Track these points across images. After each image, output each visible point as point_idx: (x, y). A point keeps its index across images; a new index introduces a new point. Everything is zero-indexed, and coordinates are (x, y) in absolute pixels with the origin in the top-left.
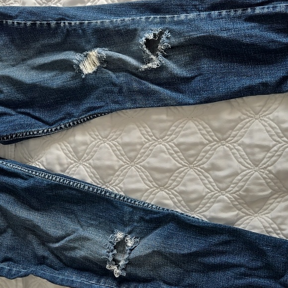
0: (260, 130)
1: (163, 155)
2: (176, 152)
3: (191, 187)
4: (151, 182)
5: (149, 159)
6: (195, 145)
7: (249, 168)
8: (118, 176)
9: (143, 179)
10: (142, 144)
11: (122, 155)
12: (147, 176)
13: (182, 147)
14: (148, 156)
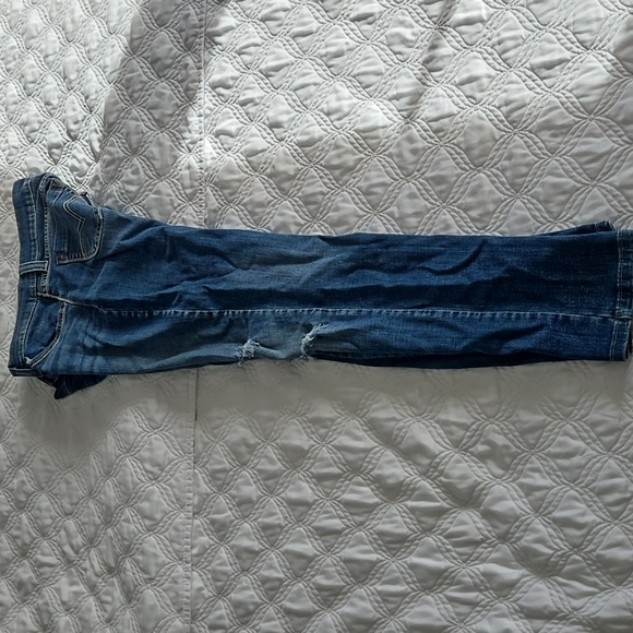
4: (344, 465)
5: (341, 438)
7: (448, 449)
8: (309, 458)
9: (335, 462)
10: (333, 420)
14: (340, 434)
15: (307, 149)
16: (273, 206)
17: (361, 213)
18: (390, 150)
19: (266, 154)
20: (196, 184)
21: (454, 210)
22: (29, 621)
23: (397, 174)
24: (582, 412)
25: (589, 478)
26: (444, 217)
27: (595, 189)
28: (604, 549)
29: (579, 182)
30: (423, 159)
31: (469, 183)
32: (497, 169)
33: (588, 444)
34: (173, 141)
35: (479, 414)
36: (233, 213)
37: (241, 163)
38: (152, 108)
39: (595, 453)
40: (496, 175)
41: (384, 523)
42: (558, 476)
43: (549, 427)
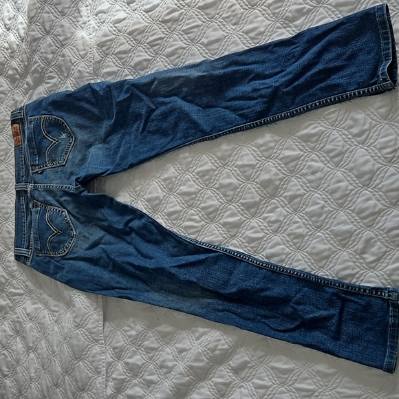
0: (247, 154)
1: (189, 182)
2: (197, 179)
3: (210, 203)
4: (183, 204)
5: (181, 188)
6: (208, 171)
7: (244, 183)
8: (163, 204)
9: (178, 203)
10: (176, 178)
11: (165, 188)
12: (181, 200)
13: (200, 175)
14: (180, 185)
15: (150, 13)
16: (133, 52)
17: (185, 46)
18: (199, 4)
19: (126, 21)
20: (87, 48)
21: (240, 35)
23: (205, 19)
24: (321, 145)
25: (326, 185)
26: (234, 40)
27: (321, 9)
28: (335, 226)
29: (311, 6)
30: (220, 7)
31: (248, 17)
32: (265, 6)
33: (325, 164)
34: (70, 23)
35: (260, 157)
36: (109, 61)
37: (111, 29)
38: (57, 4)
39: (329, 169)
40: (264, 10)
41: (208, 236)
42: (308, 187)
43: (302, 158)
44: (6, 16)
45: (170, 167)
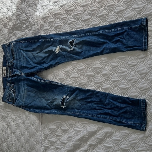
0: (98, 63)
1: (75, 73)
2: (78, 72)
3: (83, 81)
4: (73, 81)
6: (83, 69)
7: (96, 74)
8: (65, 81)
9: (71, 81)
10: (70, 71)
11: (66, 75)
12: (72, 80)
13: (80, 70)
14: (72, 74)
15: (62, 7)
16: (55, 22)
17: (75, 21)
18: (81, 5)
19: (53, 10)
20: (38, 19)
21: (96, 18)
22: (4, 125)
23: (83, 11)
24: (126, 62)
25: (128, 77)
26: (94, 19)
27: (129, 9)
28: (131, 93)
29: (125, 8)
30: (89, 6)
31: (99, 11)
32: (106, 7)
33: (128, 69)
34: (32, 10)
35: (103, 65)
36: (46, 25)
37: (47, 13)
38: (28, 2)
39: (129, 71)
40: (106, 8)
42: (121, 78)
43: (119, 66)
44: (8, 5)
45: (68, 67)
